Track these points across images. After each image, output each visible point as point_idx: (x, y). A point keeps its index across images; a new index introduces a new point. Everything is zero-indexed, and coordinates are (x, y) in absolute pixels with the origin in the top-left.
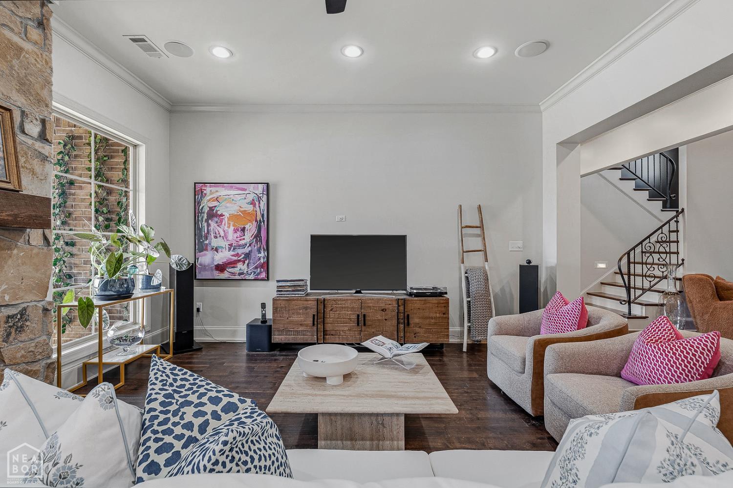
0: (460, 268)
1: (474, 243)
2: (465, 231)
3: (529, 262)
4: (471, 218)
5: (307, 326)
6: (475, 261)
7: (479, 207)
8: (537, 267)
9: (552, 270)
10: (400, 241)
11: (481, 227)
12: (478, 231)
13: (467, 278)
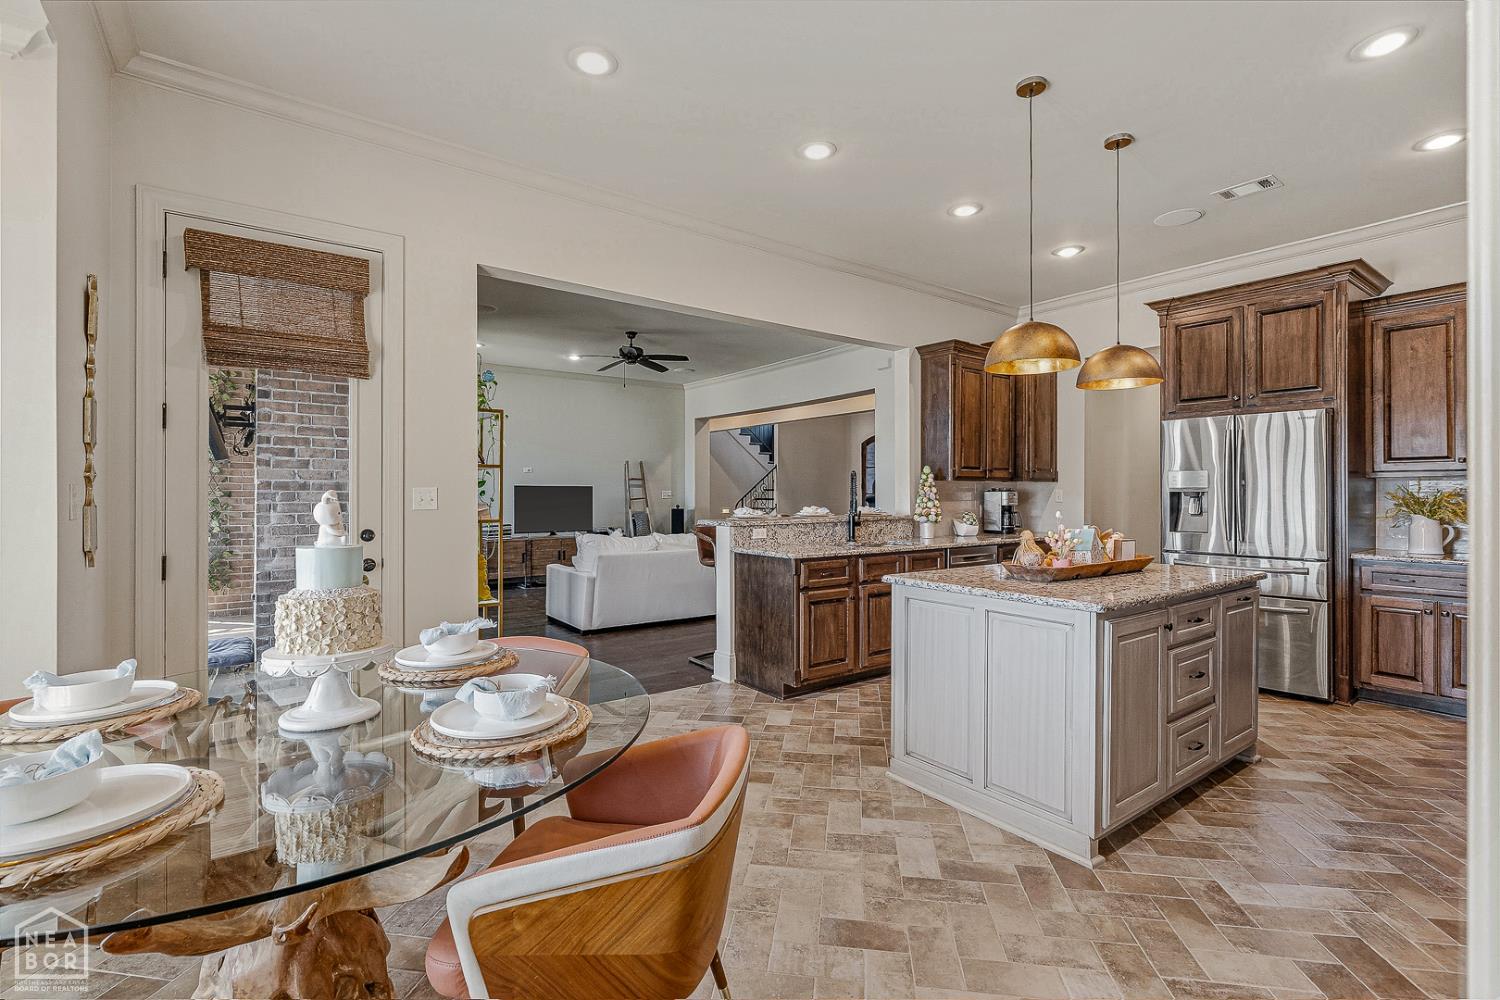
0: (627, 513)
1: (637, 492)
2: (632, 482)
3: (678, 506)
4: (635, 473)
5: (517, 563)
6: (638, 507)
7: (641, 463)
8: (682, 510)
9: (693, 511)
10: (589, 490)
11: (643, 479)
12: (640, 483)
13: (634, 521)
